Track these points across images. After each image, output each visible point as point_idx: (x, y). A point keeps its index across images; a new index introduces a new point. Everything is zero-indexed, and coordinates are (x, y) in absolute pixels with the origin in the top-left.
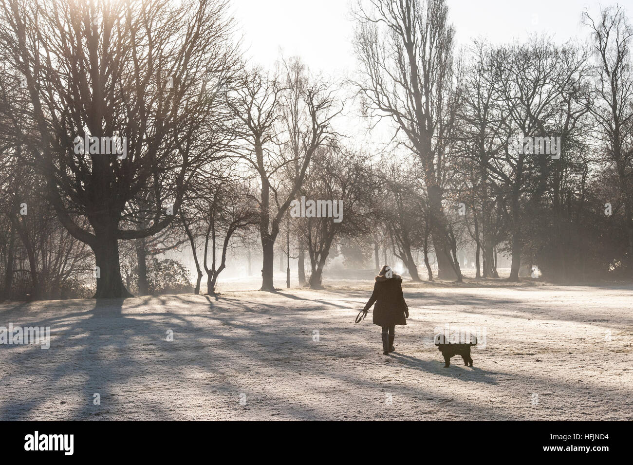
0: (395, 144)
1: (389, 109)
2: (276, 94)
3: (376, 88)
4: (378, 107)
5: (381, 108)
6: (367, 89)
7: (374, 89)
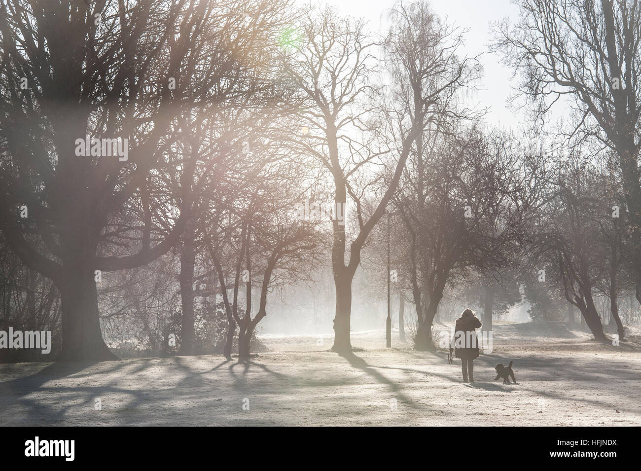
0: (582, 134)
1: (571, 82)
2: (359, 53)
3: (550, 51)
4: (553, 79)
5: (557, 80)
6: (536, 53)
7: (547, 52)
